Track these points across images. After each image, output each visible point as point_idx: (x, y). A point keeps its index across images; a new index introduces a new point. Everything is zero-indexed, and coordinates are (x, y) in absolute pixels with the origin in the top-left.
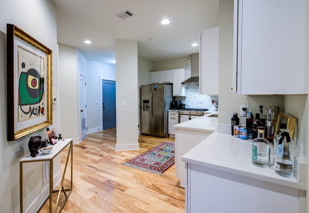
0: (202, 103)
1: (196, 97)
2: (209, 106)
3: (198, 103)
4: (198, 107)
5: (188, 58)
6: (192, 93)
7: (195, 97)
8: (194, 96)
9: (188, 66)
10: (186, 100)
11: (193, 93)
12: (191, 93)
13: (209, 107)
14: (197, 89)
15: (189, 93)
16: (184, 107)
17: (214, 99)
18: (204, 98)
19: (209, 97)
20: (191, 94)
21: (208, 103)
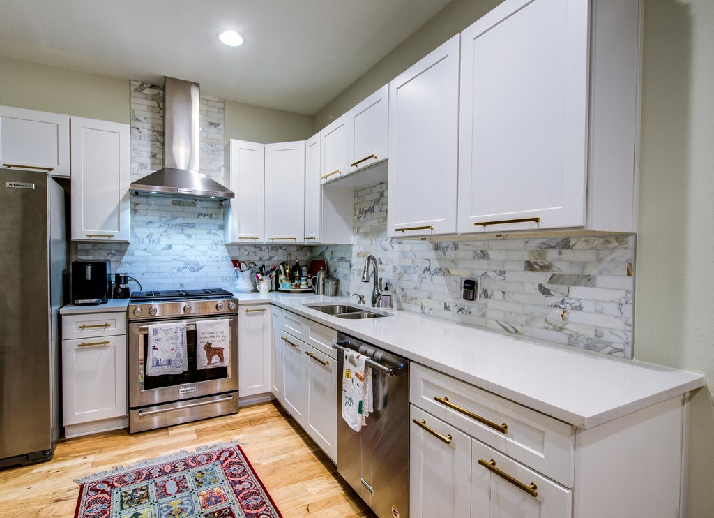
0: (196, 268)
1: (173, 247)
2: (222, 278)
3: (184, 268)
4: (181, 285)
5: (136, 90)
6: (155, 231)
7: (170, 247)
8: (164, 242)
9: (137, 119)
10: (126, 258)
11: (162, 230)
12: (151, 230)
13: (223, 281)
14: (176, 218)
15: (142, 232)
16: (122, 286)
17: (236, 254)
18: (205, 252)
19: (224, 248)
20: (150, 236)
21: (219, 268)
